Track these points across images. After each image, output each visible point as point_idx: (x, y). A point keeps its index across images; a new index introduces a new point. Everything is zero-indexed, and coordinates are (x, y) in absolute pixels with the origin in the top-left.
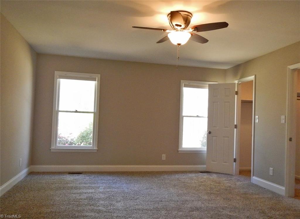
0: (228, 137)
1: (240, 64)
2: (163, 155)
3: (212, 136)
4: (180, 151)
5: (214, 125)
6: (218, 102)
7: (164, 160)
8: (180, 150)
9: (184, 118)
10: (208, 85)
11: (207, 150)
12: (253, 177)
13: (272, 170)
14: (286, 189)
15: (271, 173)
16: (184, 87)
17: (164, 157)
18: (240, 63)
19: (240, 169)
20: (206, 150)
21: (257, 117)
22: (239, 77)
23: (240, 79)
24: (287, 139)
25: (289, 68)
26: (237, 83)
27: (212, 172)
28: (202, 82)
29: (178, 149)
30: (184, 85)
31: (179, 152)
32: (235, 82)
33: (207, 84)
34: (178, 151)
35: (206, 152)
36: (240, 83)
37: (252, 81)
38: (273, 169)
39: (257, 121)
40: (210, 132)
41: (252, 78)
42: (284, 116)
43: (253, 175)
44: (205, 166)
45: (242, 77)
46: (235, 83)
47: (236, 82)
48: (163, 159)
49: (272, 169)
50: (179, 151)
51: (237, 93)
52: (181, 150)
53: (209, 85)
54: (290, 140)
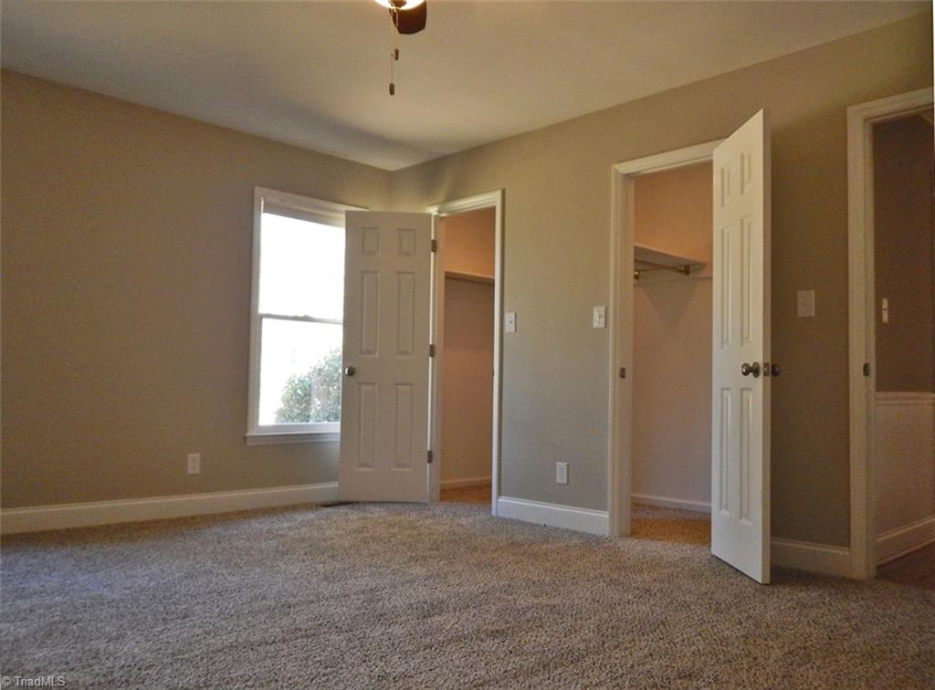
0: (411, 384)
1: (449, 156)
2: (190, 456)
3: (360, 384)
4: (249, 437)
5: (364, 349)
6: (376, 272)
7: (194, 475)
8: (251, 433)
9: (265, 321)
10: (344, 216)
11: (342, 430)
12: (498, 498)
13: (565, 468)
14: (612, 517)
15: (561, 478)
16: (265, 212)
17: (194, 464)
18: (448, 151)
19: (442, 485)
20: (339, 431)
21: (509, 317)
22: (441, 195)
23: (443, 202)
24: (615, 372)
25: (617, 171)
26: (436, 216)
27: (358, 502)
28: (325, 204)
29: (246, 432)
30: (265, 204)
31: (248, 444)
32: (427, 212)
33: (340, 212)
34: (245, 439)
35: (339, 439)
36: (443, 215)
37: (493, 209)
38: (568, 465)
39: (509, 328)
40: (354, 369)
41: (491, 199)
42: (603, 309)
43: (500, 494)
44: (335, 485)
45: (453, 196)
46: (430, 215)
47: (433, 211)
48: (191, 471)
49: (566, 464)
50: (248, 440)
51: (434, 246)
52: (254, 434)
53: (348, 213)
54: (623, 374)
